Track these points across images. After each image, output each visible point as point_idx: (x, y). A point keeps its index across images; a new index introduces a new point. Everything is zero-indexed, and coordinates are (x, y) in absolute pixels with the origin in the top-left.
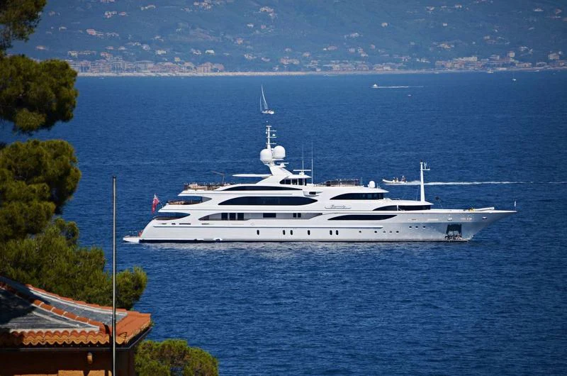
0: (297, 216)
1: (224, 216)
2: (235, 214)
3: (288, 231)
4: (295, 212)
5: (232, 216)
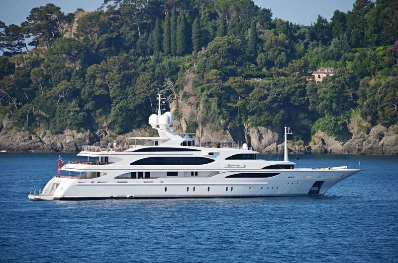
0: (194, 174)
1: (133, 175)
2: (142, 173)
3: (191, 188)
4: (192, 171)
5: (140, 175)
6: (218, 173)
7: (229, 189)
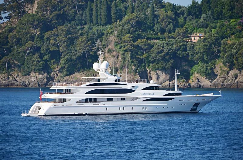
1: (87, 100)
2: (92, 99)
3: (122, 108)
4: (122, 97)
6: (137, 98)
7: (144, 108)
